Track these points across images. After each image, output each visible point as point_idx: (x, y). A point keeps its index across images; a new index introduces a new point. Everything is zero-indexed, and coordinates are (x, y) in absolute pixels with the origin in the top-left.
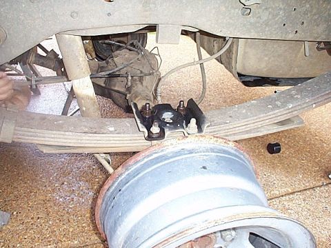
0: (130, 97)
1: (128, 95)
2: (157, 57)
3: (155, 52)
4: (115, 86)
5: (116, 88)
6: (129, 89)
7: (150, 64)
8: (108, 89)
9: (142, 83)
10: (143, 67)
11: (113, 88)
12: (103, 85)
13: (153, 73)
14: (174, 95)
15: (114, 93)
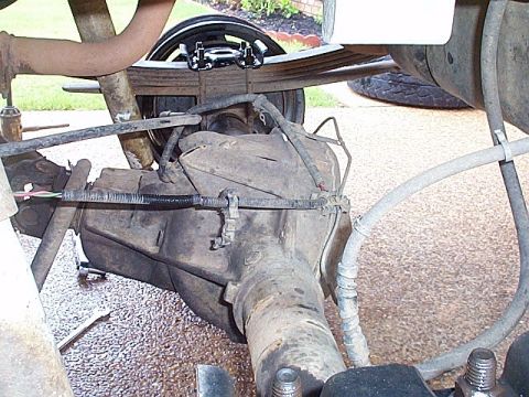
0: (240, 295)
1: (231, 288)
2: (337, 150)
3: (328, 131)
4: (189, 251)
5: (194, 261)
6: (236, 261)
7: (312, 172)
8: (167, 262)
9: (282, 241)
10: (286, 184)
11: (183, 259)
12: (152, 249)
13: (322, 202)
14: (389, 267)
15: (189, 281)
